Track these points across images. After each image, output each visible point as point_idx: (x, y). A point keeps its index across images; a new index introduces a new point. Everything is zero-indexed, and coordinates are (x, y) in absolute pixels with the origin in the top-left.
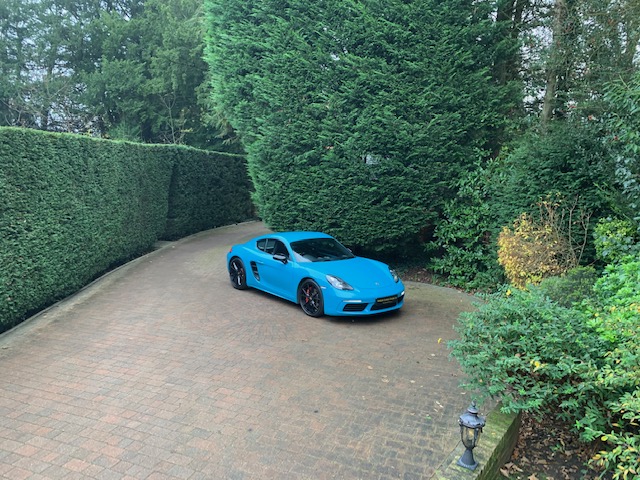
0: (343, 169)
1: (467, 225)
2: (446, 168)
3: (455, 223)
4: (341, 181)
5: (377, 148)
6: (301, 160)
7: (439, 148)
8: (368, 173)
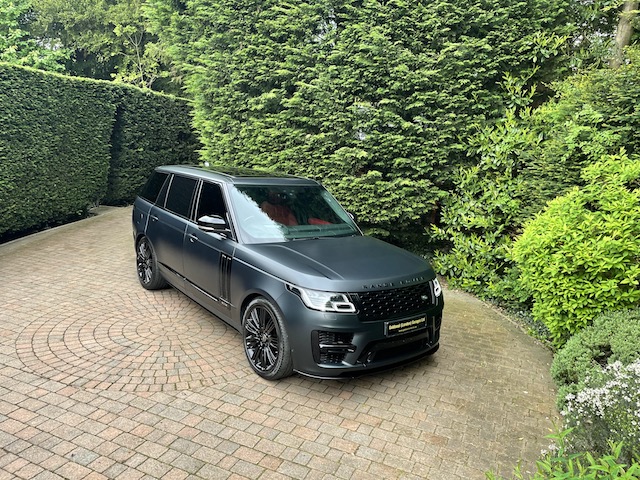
2: (464, 123)
4: (310, 138)
5: (363, 91)
6: (257, 103)
7: (453, 93)
8: (349, 127)
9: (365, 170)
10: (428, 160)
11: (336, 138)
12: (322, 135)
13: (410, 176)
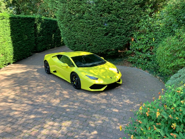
0: (92, 20)
1: (143, 43)
3: (138, 42)
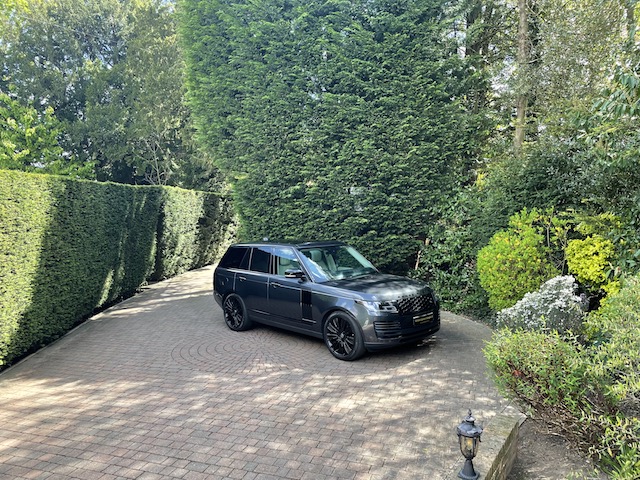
2: (428, 195)
4: (326, 213)
5: (360, 180)
6: (286, 194)
7: (419, 177)
8: (352, 204)
9: (365, 231)
10: (407, 221)
11: (343, 212)
12: (335, 210)
13: (396, 233)
